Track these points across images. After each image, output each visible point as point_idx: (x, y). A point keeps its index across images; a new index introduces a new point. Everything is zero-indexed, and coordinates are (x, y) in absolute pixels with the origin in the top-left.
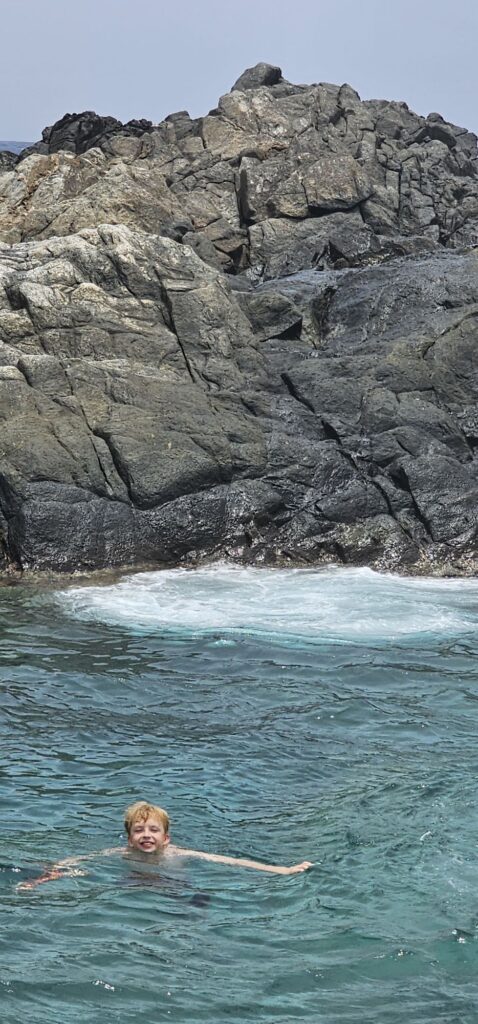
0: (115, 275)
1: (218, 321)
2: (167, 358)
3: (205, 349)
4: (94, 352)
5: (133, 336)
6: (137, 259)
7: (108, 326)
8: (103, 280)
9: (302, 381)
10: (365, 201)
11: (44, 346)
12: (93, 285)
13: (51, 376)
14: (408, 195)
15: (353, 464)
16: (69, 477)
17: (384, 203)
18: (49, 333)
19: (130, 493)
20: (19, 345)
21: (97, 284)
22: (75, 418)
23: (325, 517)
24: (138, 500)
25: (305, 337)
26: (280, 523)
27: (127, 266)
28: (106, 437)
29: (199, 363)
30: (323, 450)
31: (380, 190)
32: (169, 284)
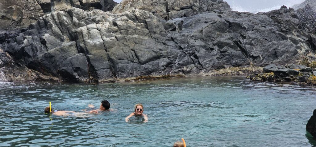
0: (135, 19)
1: (158, 27)
2: (147, 35)
3: (155, 33)
4: (131, 34)
5: (139, 30)
6: (140, 15)
7: (134, 29)
8: (133, 20)
9: (175, 38)
10: (192, 6)
11: (121, 33)
12: (131, 21)
13: (122, 39)
14: (201, 5)
15: (186, 54)
16: (126, 59)
17: (196, 7)
18: (122, 31)
19: (139, 62)
20: (116, 33)
21: (132, 20)
22: (127, 47)
23: (180, 65)
24: (141, 63)
25: (176, 30)
26: (170, 66)
27: (138, 16)
28: (134, 51)
29: (153, 36)
30: (180, 51)
31: (195, 4)
32: (147, 20)
